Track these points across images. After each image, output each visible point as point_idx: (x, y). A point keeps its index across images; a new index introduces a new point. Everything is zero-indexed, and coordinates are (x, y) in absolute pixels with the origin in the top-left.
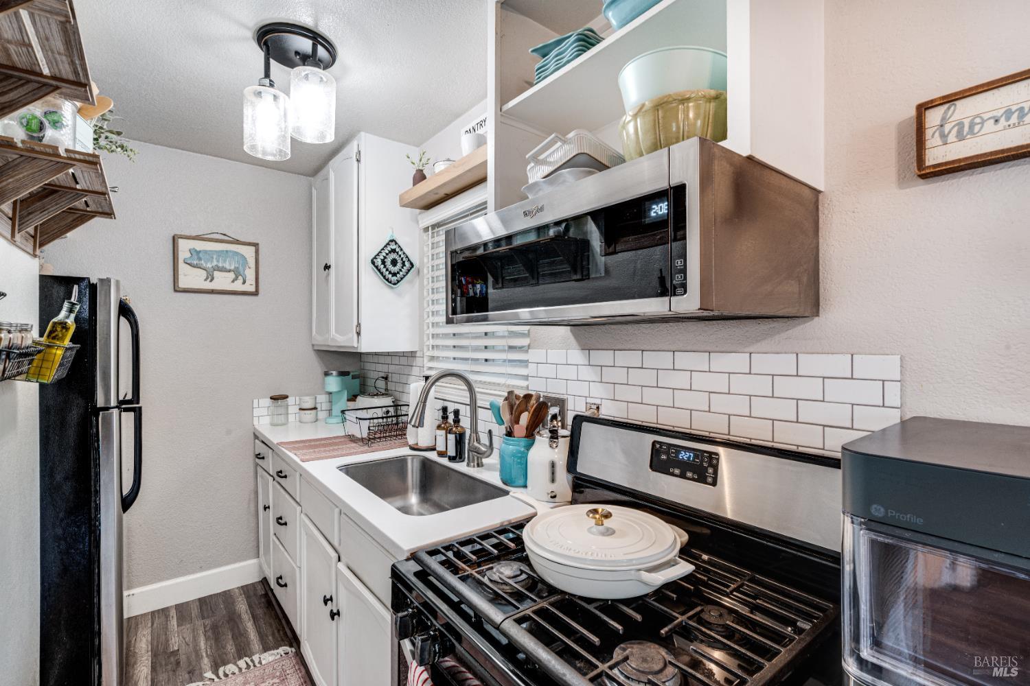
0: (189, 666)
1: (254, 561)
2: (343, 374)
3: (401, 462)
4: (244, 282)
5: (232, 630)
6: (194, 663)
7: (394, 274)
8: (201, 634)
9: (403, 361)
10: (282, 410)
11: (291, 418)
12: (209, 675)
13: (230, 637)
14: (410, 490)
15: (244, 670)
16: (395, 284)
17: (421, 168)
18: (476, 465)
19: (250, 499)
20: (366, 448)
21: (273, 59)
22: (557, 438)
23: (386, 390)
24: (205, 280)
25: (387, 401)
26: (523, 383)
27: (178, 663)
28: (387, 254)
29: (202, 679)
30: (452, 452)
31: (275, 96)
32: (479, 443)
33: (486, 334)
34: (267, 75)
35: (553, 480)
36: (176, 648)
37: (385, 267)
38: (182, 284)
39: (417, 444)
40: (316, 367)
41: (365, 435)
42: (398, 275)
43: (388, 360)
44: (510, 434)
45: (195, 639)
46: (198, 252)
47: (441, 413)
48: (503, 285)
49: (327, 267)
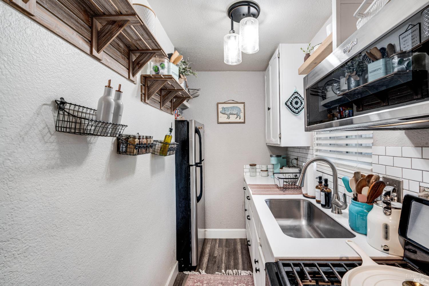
0: (218, 265)
1: (244, 230)
2: (278, 156)
3: (297, 202)
4: (240, 119)
5: (234, 256)
6: (220, 264)
7: (297, 109)
8: (224, 253)
9: (304, 151)
10: (254, 170)
11: (258, 174)
12: (223, 271)
13: (233, 258)
14: (302, 217)
15: (234, 275)
16: (297, 113)
17: (308, 53)
18: (337, 212)
19: (243, 205)
20: (282, 192)
21: (234, 21)
22: (390, 209)
23: (297, 165)
24: (227, 119)
25: (296, 170)
26: (369, 168)
27: (215, 262)
28: (293, 99)
29: (221, 272)
30: (323, 202)
31: (235, 37)
32: (339, 200)
33: (347, 137)
34: (232, 29)
35: (387, 238)
36: (216, 256)
37: (292, 105)
38: (220, 121)
39: (307, 194)
40: (268, 153)
41: (282, 186)
42: (299, 109)
43: (297, 150)
44: (355, 199)
45: (222, 254)
46: (224, 108)
47: (318, 180)
48: (362, 109)
49: (269, 109)
